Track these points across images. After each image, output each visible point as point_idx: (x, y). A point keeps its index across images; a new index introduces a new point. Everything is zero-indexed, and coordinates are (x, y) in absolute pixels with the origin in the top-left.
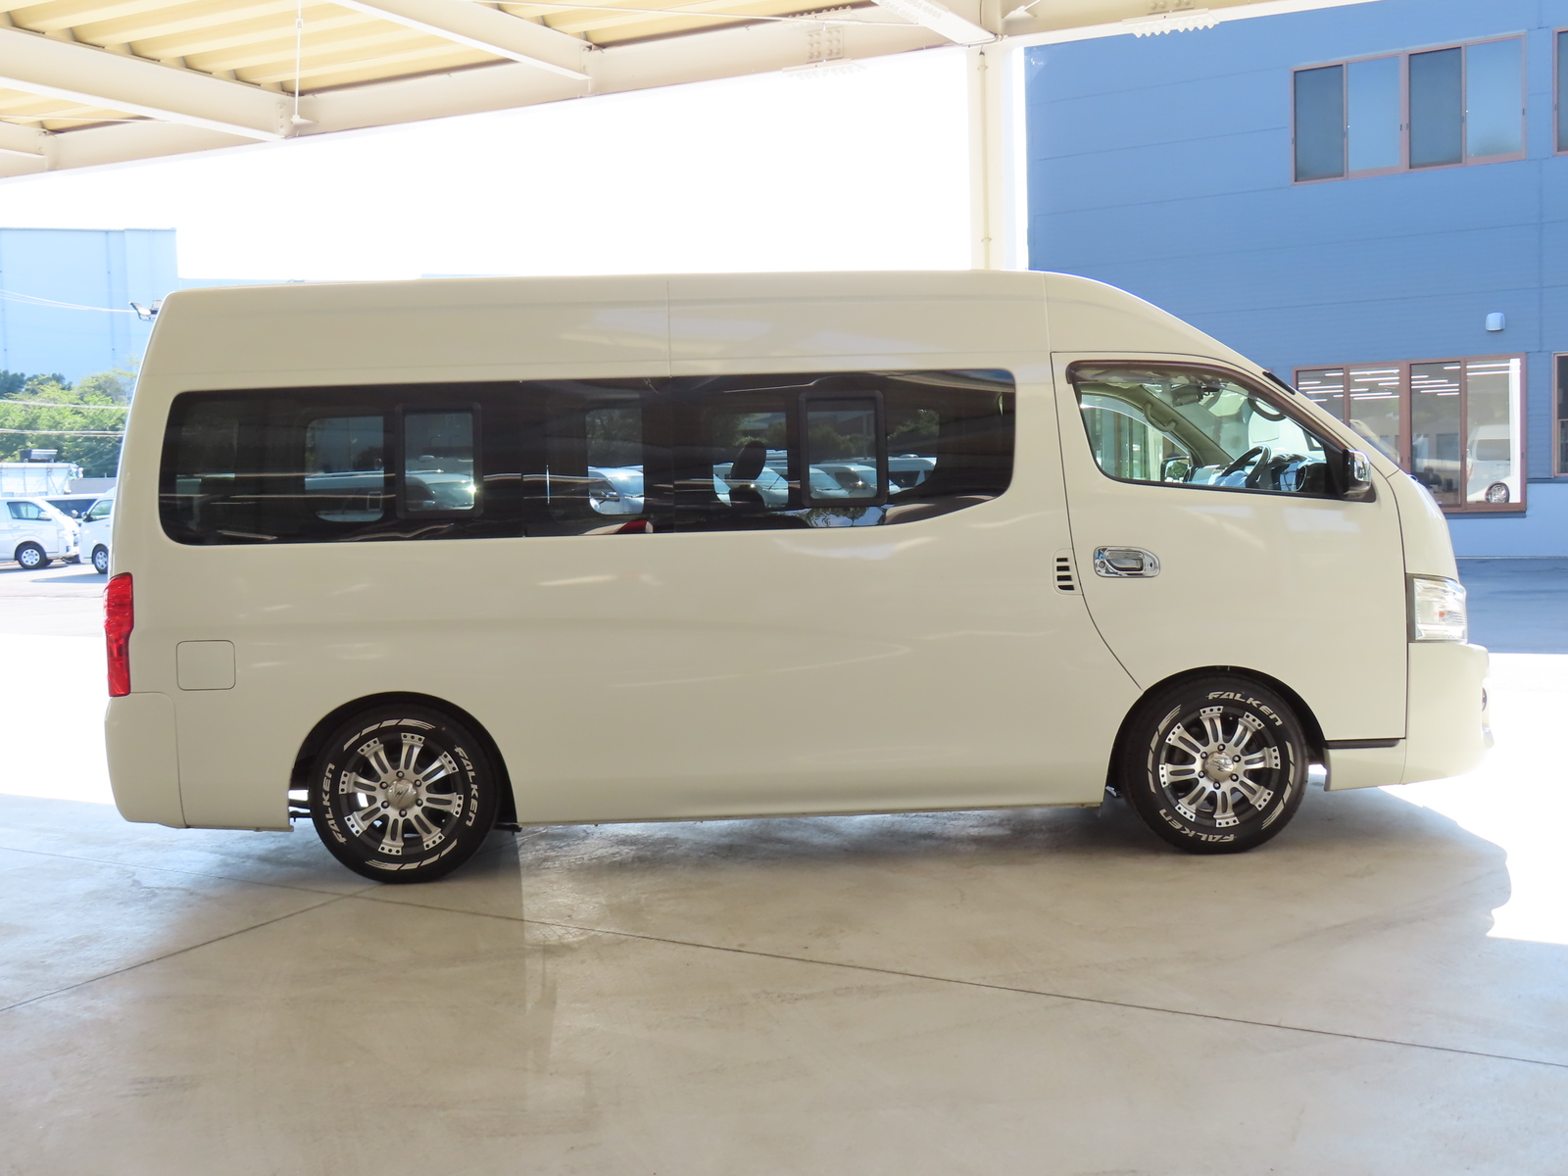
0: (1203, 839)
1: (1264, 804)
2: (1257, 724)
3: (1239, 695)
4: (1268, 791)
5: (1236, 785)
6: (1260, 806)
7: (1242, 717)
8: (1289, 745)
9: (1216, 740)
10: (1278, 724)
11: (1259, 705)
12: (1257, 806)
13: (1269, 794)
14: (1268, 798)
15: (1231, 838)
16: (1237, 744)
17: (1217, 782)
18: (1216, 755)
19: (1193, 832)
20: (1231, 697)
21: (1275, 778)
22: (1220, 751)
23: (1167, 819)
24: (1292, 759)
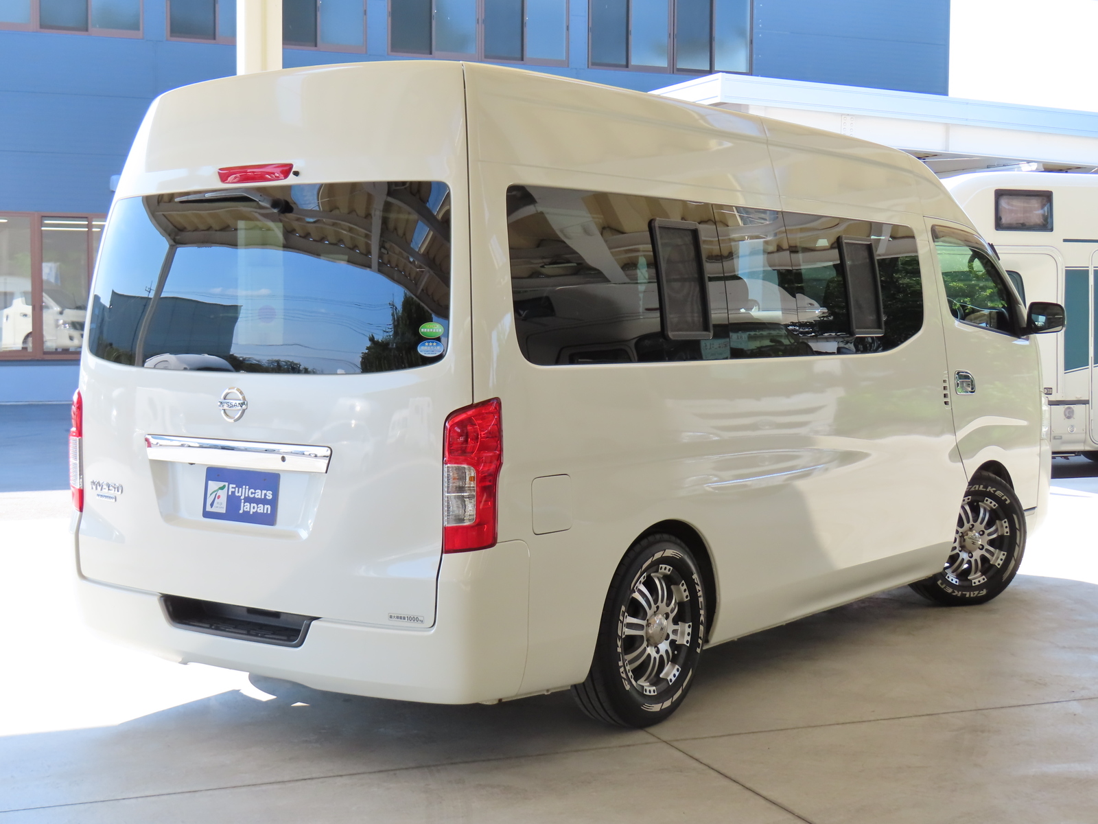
0: (967, 596)
1: (1001, 563)
2: (994, 505)
3: (982, 486)
4: (1002, 552)
5: (983, 552)
6: (999, 564)
7: (983, 501)
8: (1015, 516)
9: (968, 522)
10: (1007, 502)
11: (995, 491)
12: (996, 564)
13: (1004, 555)
14: (1004, 557)
15: (984, 592)
16: (981, 523)
17: (970, 552)
18: (970, 533)
19: (960, 592)
20: (977, 489)
21: (1006, 542)
22: (971, 529)
23: (943, 587)
24: (1017, 526)
